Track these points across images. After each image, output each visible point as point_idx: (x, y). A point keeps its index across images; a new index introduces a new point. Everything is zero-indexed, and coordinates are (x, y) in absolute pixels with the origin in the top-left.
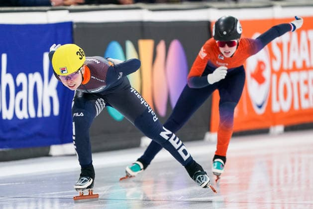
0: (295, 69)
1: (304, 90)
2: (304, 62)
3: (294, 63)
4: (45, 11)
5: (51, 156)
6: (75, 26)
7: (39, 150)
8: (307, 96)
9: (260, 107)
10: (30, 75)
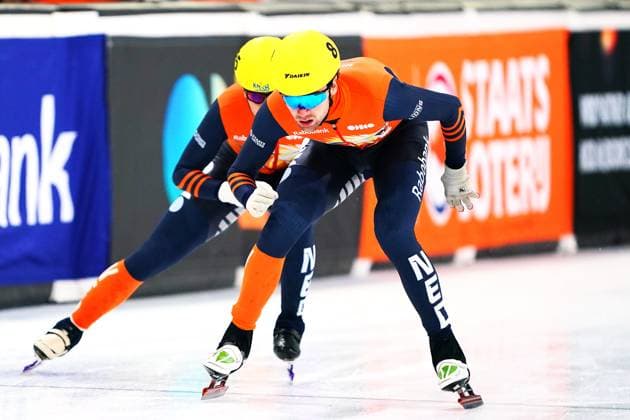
0: (498, 135)
1: (512, 176)
2: (513, 123)
3: (497, 124)
4: (49, 12)
5: (54, 303)
6: (110, 44)
7: (32, 290)
8: (516, 190)
9: (440, 210)
10: (16, 141)
